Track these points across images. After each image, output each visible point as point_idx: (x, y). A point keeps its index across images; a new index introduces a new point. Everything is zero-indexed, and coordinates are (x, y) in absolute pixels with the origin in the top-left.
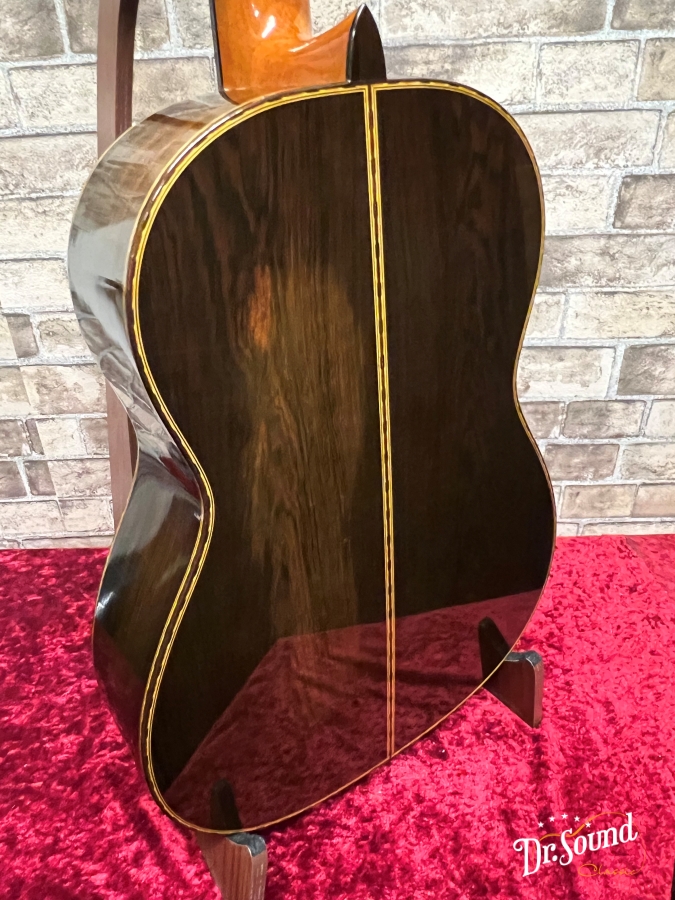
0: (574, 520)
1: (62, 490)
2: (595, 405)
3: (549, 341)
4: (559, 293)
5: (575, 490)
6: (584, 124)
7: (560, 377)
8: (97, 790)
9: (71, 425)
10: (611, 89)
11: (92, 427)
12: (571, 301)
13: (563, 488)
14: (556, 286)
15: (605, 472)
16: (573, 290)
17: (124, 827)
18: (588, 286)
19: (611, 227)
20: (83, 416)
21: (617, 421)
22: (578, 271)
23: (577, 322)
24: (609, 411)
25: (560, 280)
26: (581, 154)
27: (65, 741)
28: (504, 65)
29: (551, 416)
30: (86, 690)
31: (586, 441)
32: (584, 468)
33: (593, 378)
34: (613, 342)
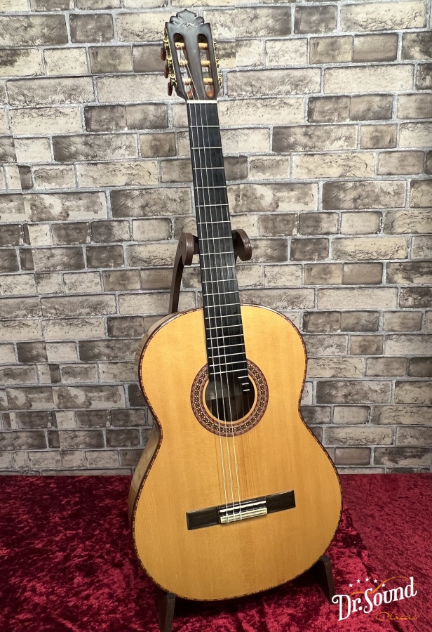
1: (64, 445)
6: (285, 293)
8: (72, 573)
9: (71, 414)
10: (294, 281)
11: (80, 415)
17: (82, 586)
20: (77, 410)
21: (320, 416)
26: (285, 304)
27: (58, 554)
28: (251, 272)
30: (68, 535)
34: (311, 380)
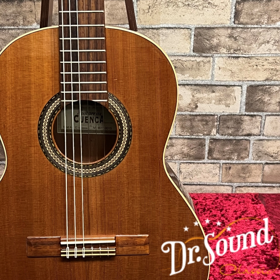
0: (230, 184)
2: (235, 117)
3: (206, 82)
4: (209, 56)
5: (228, 166)
7: (213, 101)
12: (216, 61)
13: (221, 165)
14: (207, 53)
15: (243, 155)
16: (217, 55)
18: (224, 53)
19: (233, 23)
22: (218, 46)
23: (220, 72)
24: (242, 121)
25: (209, 50)
29: (211, 123)
31: (231, 137)
32: (232, 153)
33: (231, 102)
